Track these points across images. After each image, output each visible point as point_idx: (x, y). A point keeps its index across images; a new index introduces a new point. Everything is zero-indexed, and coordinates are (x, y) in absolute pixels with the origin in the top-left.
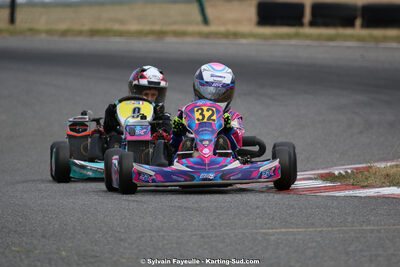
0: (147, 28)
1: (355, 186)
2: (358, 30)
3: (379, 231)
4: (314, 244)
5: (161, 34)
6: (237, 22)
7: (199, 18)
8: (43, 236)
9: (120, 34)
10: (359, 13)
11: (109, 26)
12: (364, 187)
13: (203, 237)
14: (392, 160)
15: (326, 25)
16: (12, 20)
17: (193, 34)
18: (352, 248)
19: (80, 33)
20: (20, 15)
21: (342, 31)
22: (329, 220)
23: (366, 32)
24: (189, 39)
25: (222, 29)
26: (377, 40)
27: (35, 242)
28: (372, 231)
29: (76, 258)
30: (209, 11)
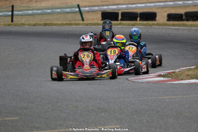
2: (138, 22)
9: (56, 25)
10: (139, 15)
11: (50, 22)
15: (126, 20)
16: (12, 21)
19: (40, 25)
20: (14, 19)
30: (84, 16)
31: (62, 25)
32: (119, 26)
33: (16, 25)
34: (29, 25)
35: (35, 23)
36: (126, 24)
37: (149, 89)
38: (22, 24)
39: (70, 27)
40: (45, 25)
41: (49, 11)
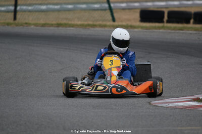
5: (94, 26)
6: (129, 20)
7: (110, 18)
9: (73, 26)
10: (192, 16)
11: (65, 22)
16: (15, 18)
19: (52, 25)
20: (18, 16)
21: (185, 25)
30: (115, 15)
31: (82, 26)
32: (161, 31)
33: (17, 25)
34: (36, 25)
36: (171, 27)
37: (171, 116)
38: (26, 23)
39: (92, 29)
40: (59, 25)
41: (70, 6)
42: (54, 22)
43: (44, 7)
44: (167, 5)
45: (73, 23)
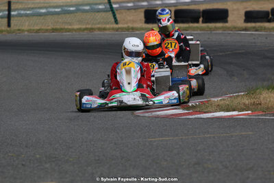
0: (84, 27)
1: (201, 112)
2: (200, 25)
3: (214, 137)
4: (178, 146)
5: (91, 30)
6: (133, 21)
7: (113, 20)
8: (26, 147)
9: (69, 30)
10: (201, 14)
11: (62, 27)
12: (205, 113)
13: (115, 144)
14: (221, 96)
16: (9, 25)
17: (109, 29)
18: (199, 148)
19: (47, 31)
20: (13, 22)
21: (191, 25)
22: (186, 132)
23: (205, 25)
24: (107, 32)
25: (125, 26)
26: (211, 29)
27: (22, 150)
28: (210, 137)
29: (44, 159)
30: (118, 16)
31: (80, 30)
34: (29, 31)
35: (38, 28)
38: (19, 30)
42: (50, 28)
43: (43, 11)
44: (177, 3)
45: (70, 27)
